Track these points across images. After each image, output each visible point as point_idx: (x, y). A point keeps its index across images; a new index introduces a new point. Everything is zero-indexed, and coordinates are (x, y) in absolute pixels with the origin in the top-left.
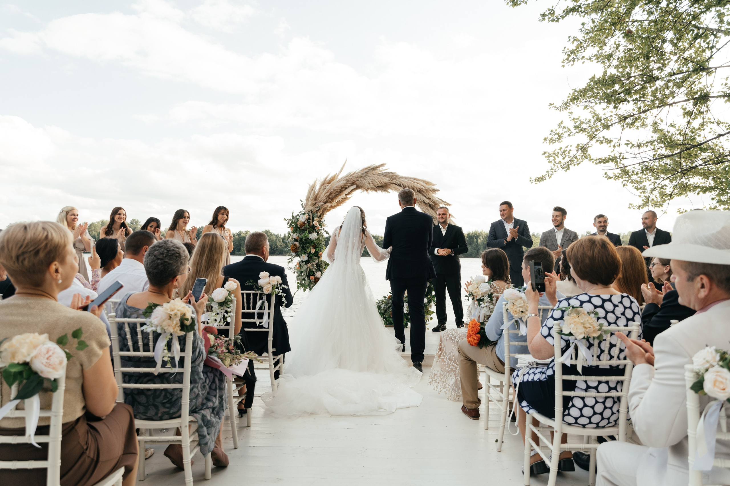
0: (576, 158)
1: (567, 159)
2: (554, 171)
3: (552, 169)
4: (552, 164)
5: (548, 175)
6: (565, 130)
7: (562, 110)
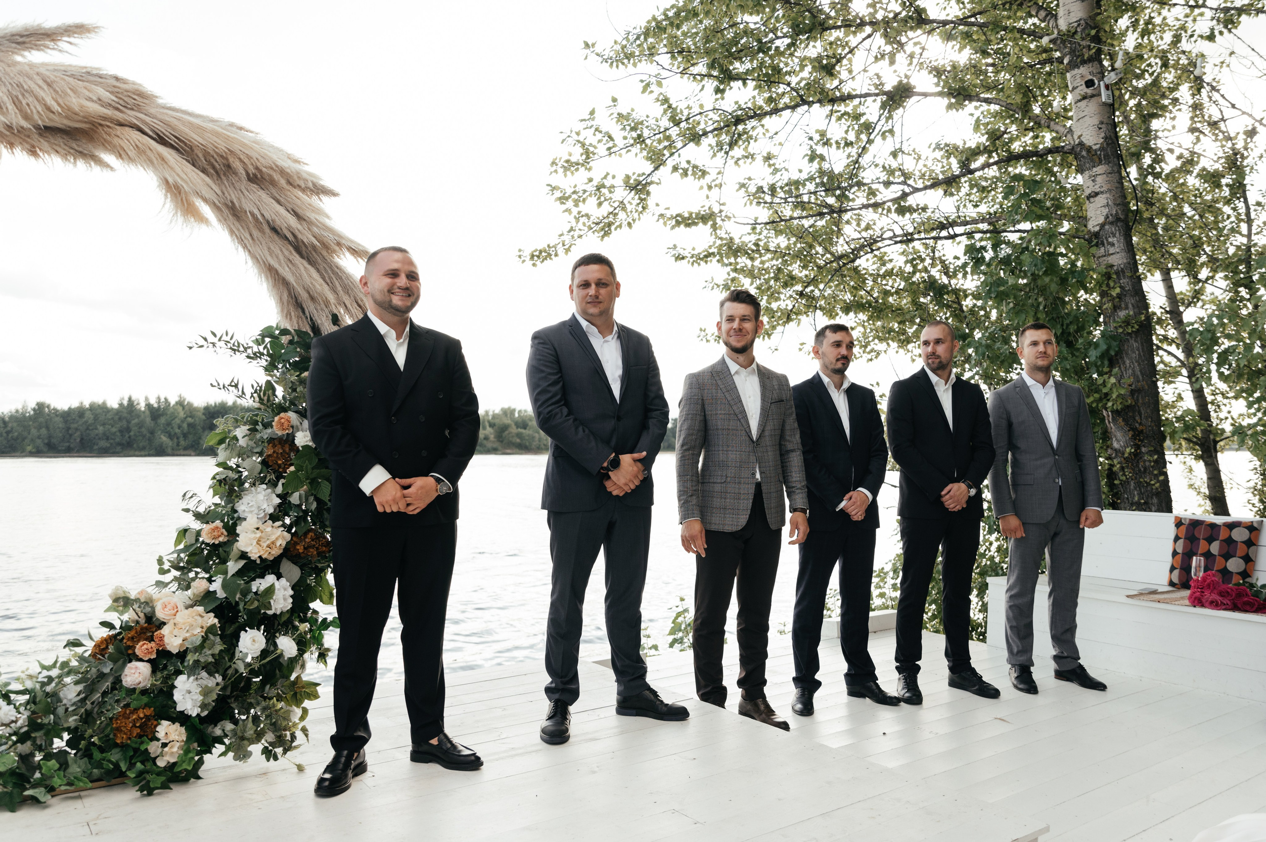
0: (624, 209)
1: (606, 208)
2: (576, 234)
3: (572, 229)
4: (573, 215)
5: (564, 245)
6: (599, 136)
7: (615, 64)
